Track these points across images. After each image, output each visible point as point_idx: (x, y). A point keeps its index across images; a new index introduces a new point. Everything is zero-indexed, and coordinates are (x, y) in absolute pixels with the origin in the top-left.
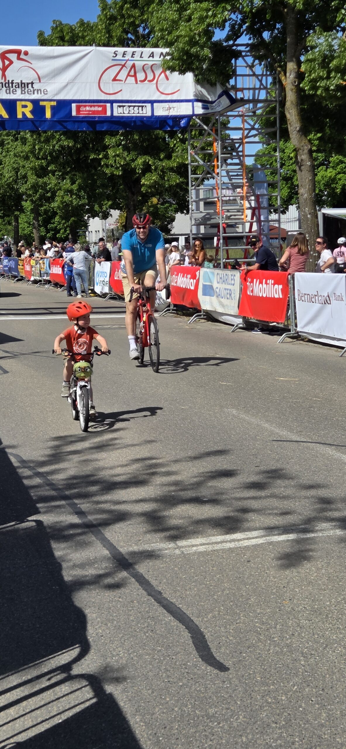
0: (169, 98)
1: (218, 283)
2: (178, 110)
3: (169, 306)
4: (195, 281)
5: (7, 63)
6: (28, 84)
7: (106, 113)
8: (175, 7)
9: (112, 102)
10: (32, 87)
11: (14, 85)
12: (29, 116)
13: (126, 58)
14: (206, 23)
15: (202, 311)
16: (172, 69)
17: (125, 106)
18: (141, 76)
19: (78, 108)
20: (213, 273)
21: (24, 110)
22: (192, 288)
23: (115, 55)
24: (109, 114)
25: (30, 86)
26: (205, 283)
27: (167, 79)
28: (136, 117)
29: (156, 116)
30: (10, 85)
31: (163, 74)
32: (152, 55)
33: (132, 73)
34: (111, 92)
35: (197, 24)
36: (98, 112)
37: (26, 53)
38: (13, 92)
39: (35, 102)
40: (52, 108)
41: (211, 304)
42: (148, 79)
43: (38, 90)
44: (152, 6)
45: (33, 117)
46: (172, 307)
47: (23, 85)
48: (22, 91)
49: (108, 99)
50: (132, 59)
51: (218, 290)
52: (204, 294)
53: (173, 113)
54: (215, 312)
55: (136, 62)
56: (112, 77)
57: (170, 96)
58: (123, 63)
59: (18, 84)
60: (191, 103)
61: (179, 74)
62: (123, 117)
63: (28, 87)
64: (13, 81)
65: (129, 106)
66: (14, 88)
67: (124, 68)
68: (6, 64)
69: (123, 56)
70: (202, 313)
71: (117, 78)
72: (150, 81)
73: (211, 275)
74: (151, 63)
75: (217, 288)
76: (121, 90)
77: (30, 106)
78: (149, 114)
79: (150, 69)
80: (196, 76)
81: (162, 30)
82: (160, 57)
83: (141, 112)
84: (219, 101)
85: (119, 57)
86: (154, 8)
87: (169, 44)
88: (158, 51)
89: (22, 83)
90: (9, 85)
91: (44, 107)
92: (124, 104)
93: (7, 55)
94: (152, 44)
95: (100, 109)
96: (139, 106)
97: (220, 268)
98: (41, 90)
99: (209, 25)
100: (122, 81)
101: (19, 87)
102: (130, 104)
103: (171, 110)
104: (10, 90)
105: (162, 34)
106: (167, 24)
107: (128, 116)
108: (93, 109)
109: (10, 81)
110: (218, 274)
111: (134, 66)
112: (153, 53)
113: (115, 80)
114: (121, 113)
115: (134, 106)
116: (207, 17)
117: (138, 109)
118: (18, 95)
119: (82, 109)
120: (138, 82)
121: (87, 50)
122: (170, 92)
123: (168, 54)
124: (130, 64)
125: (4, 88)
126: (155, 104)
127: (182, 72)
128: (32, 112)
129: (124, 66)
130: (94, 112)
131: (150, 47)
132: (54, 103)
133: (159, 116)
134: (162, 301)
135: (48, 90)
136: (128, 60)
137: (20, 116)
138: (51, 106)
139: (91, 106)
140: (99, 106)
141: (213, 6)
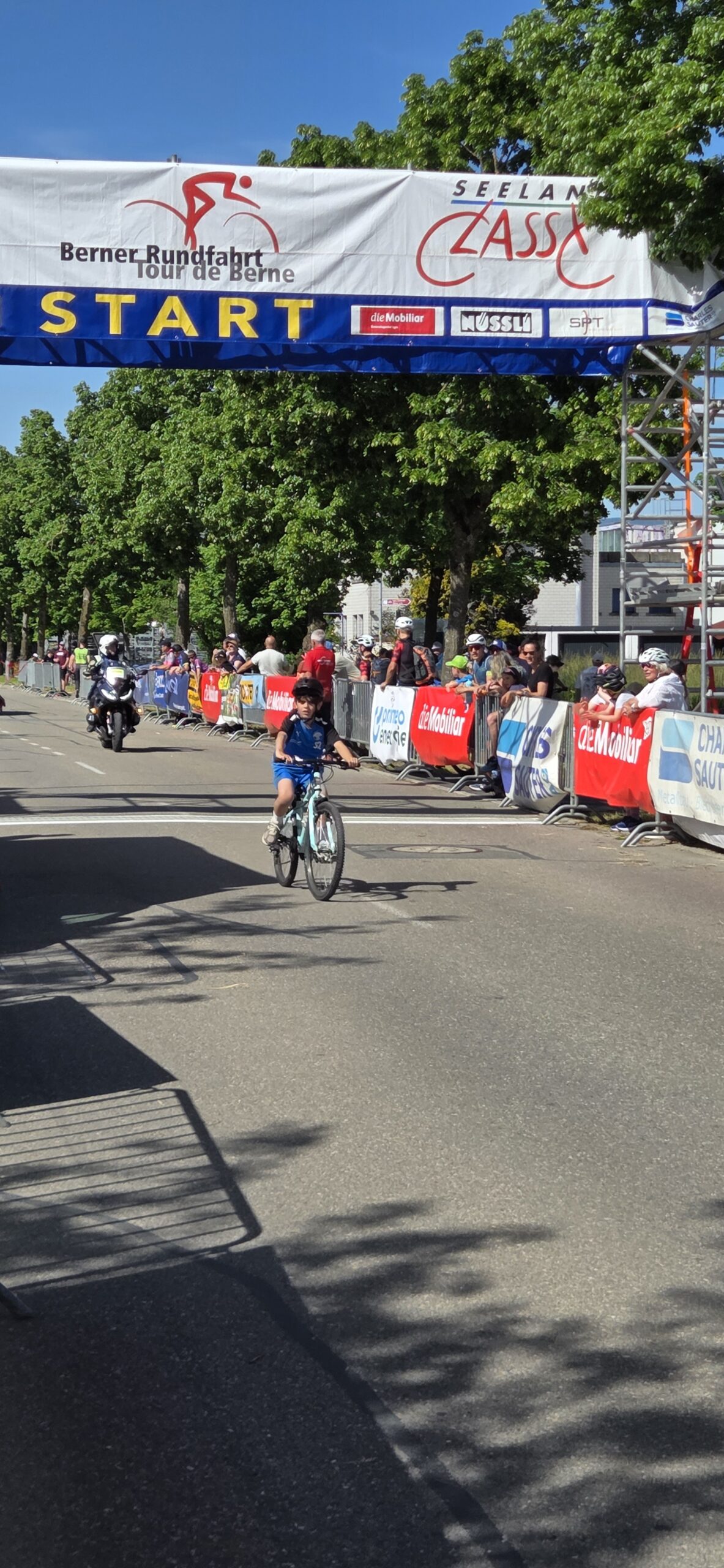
0: (587, 295)
1: (701, 749)
2: (607, 324)
3: (566, 800)
4: (639, 742)
5: (199, 204)
6: (248, 256)
7: (432, 329)
8: (614, 74)
9: (448, 303)
10: (258, 264)
11: (215, 257)
12: (248, 332)
13: (486, 199)
14: (692, 110)
15: (657, 817)
16: (605, 222)
17: (478, 313)
18: (521, 240)
19: (366, 317)
20: (690, 725)
21: (236, 318)
22: (632, 759)
23: (459, 191)
24: (439, 331)
25: (253, 260)
26: (666, 749)
27: (584, 249)
28: (506, 339)
29: (555, 339)
30: (206, 257)
31: (574, 240)
32: (549, 192)
33: (500, 234)
34: (447, 280)
35: (668, 114)
36: (414, 326)
37: (246, 182)
38: (211, 273)
39: (263, 300)
40: (304, 313)
41: (684, 801)
42: (539, 248)
43: (271, 272)
44: (558, 71)
45: (257, 336)
46: (573, 803)
47: (236, 259)
48: (233, 272)
49: (440, 295)
50: (502, 200)
51: (700, 768)
52: (665, 775)
53: (595, 331)
54: (693, 821)
55: (509, 209)
56: (452, 244)
57: (589, 291)
58: (478, 209)
59: (225, 254)
60: (639, 310)
61: (621, 235)
62: (473, 340)
63: (247, 264)
64: (211, 247)
65: (490, 314)
66: (214, 264)
67: (481, 220)
68: (197, 209)
69: (479, 194)
70: (657, 822)
71: (464, 246)
72: (542, 254)
73: (683, 730)
74: (545, 212)
75: (698, 761)
76: (472, 275)
77: (251, 309)
78: (538, 333)
79: (543, 224)
80: (654, 243)
81: (583, 126)
82: (568, 198)
83: (518, 328)
84: (710, 307)
85: (470, 195)
86: (563, 75)
87: (602, 161)
88: (563, 183)
89: (233, 254)
90: (203, 258)
91: (283, 314)
92: (477, 309)
93: (202, 186)
94: (548, 169)
95: (419, 319)
96: (513, 315)
97: (699, 710)
98: (277, 271)
99: (701, 117)
100: (475, 252)
101: (225, 263)
102: (491, 309)
103: (591, 326)
104: (203, 270)
105: (581, 140)
106: (598, 111)
107: (486, 338)
108: (401, 318)
109: (206, 249)
110: (703, 727)
111: (504, 217)
112: (550, 187)
113: (457, 249)
114: (469, 330)
115: (502, 315)
116: (694, 96)
117: (512, 321)
118: (220, 282)
119: (376, 318)
120: (515, 256)
121: (393, 177)
122: (590, 283)
123: (594, 186)
124: (494, 213)
125: (191, 266)
126: (552, 311)
127: (628, 230)
128: (255, 323)
129: (480, 216)
130: (404, 326)
131: (544, 174)
132: (309, 304)
133: (561, 339)
134: (547, 787)
135: (295, 273)
136: (491, 203)
137: (225, 332)
138: (301, 309)
139: (397, 313)
140: (417, 313)
141: (709, 72)
